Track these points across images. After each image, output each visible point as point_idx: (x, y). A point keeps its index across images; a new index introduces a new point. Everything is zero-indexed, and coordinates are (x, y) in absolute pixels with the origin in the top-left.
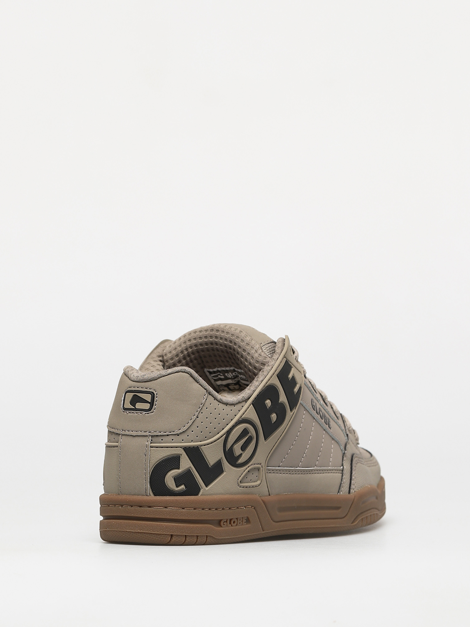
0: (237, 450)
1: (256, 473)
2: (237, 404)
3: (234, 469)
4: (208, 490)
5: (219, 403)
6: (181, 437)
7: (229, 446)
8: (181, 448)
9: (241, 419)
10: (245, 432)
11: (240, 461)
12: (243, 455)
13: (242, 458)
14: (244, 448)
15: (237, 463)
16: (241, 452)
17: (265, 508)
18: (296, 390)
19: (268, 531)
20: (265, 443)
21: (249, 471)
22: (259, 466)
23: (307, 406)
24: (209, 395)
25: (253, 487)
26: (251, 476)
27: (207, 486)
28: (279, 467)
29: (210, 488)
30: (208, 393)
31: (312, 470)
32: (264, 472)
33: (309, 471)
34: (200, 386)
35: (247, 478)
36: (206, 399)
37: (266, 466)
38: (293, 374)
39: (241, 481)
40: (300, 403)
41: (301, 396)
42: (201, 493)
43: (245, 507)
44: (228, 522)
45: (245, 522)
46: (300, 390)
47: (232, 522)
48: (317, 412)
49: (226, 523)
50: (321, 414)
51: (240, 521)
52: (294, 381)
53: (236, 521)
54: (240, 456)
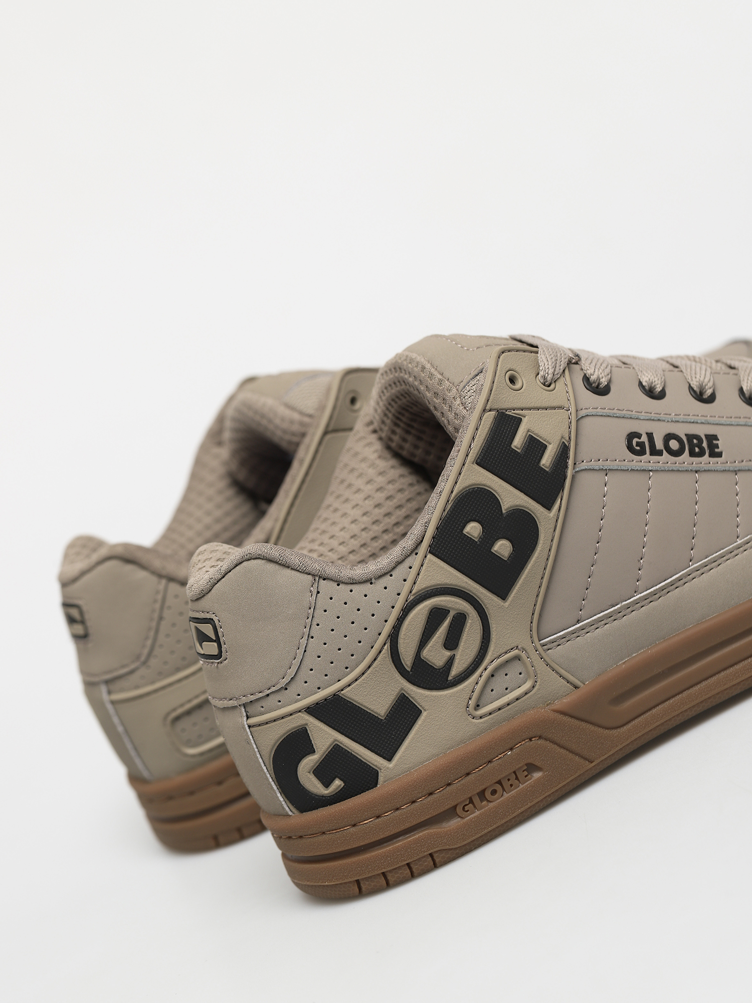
0: (435, 654)
1: (514, 669)
2: (395, 568)
3: (446, 695)
4: (396, 765)
5: (351, 587)
6: (294, 689)
7: (407, 660)
8: (300, 711)
9: (412, 598)
10: (436, 617)
11: (455, 671)
12: (457, 657)
13: (459, 664)
14: (452, 642)
15: (450, 678)
16: (448, 654)
17: (573, 720)
18: (546, 461)
19: (606, 756)
20: (507, 604)
21: (493, 676)
22: (515, 652)
23: (609, 464)
24: (322, 581)
25: (517, 699)
26: (499, 683)
27: (389, 759)
28: (578, 622)
29: (400, 758)
30: (317, 579)
31: (680, 579)
32: (535, 656)
33: (672, 584)
34: (293, 572)
35: (492, 690)
36: (318, 592)
37: (538, 644)
38: (528, 431)
39: (477, 706)
40: (573, 477)
41: (570, 462)
42: (381, 779)
43: (511, 749)
44: (476, 800)
45: (526, 776)
46: (564, 451)
47: (488, 794)
48: (655, 452)
49: (471, 805)
50: (674, 444)
51: (510, 782)
52: (535, 446)
53: (498, 787)
54: (450, 661)
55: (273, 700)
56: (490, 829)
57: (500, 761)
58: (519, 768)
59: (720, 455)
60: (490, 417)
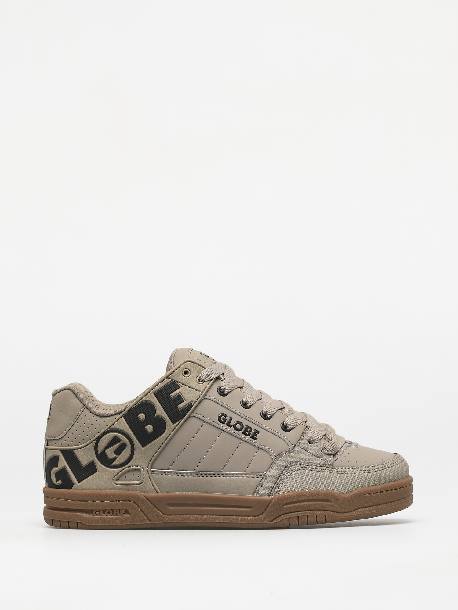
0: (110, 453)
1: (137, 474)
2: (110, 416)
3: (108, 470)
4: (80, 485)
5: (93, 415)
6: (61, 441)
7: (100, 450)
8: (59, 450)
9: (110, 429)
10: (115, 440)
11: (115, 463)
12: (118, 458)
13: (117, 461)
14: (118, 452)
15: (112, 465)
16: (115, 455)
17: (150, 503)
18: (180, 406)
19: (157, 522)
20: (143, 449)
21: (128, 472)
22: (139, 467)
23: (206, 420)
24: (86, 408)
25: (133, 485)
26: (129, 475)
27: (79, 482)
28: (168, 469)
29: (82, 483)
30: (85, 407)
31: (214, 474)
32: (146, 473)
33: (210, 474)
34: (79, 401)
35: (126, 477)
36: (83, 412)
37: (149, 468)
38: (180, 392)
39: (118, 480)
40: (189, 417)
41: (190, 411)
42: (73, 487)
43: (122, 501)
44: (101, 512)
45: (123, 513)
46: (190, 406)
47: (106, 512)
48: (229, 425)
49: (99, 513)
50: (238, 426)
51: (116, 512)
52: (179, 399)
53: (111, 512)
54: (115, 459)
55: (54, 442)
56: (101, 525)
57: (116, 503)
58: (122, 509)
59: (256, 439)
60: (168, 380)
